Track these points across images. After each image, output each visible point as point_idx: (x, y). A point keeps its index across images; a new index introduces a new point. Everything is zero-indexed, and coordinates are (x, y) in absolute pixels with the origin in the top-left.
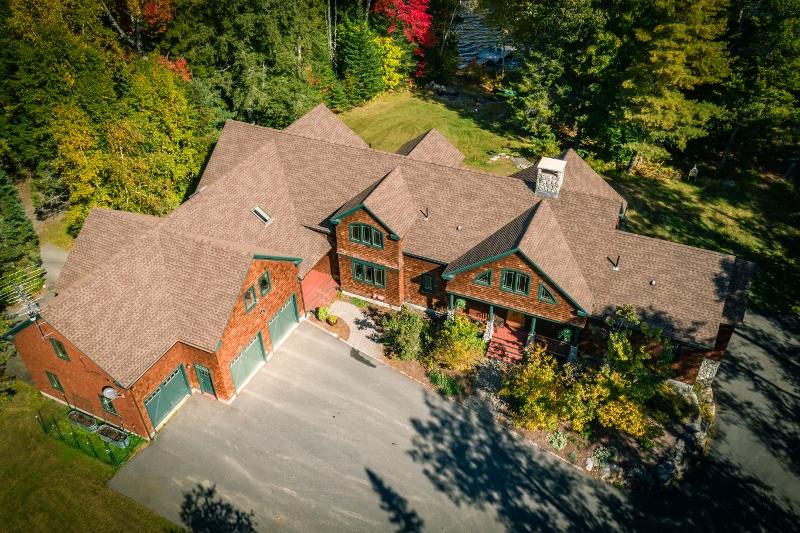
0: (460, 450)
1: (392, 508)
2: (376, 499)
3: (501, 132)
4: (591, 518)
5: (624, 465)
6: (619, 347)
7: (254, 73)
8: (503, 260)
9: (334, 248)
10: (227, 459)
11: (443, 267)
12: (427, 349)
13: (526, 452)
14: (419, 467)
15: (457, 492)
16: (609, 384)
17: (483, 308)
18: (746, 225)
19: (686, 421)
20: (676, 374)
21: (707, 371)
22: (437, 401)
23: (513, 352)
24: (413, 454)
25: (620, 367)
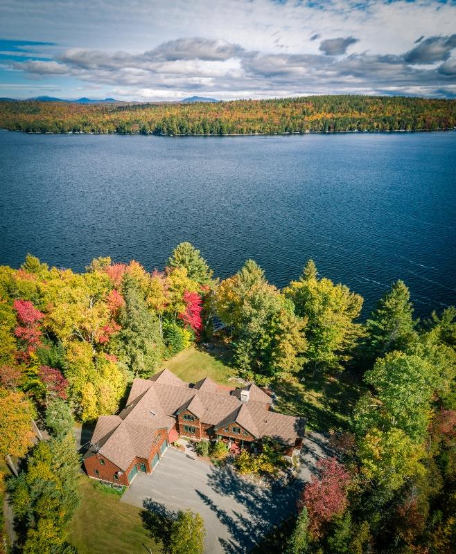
0: (222, 482)
1: (204, 499)
2: (199, 497)
3: (232, 366)
4: (260, 496)
5: (270, 482)
6: (265, 448)
7: (140, 357)
8: (232, 424)
9: (177, 422)
10: (154, 490)
11: (213, 426)
12: (211, 453)
13: (242, 481)
14: (210, 487)
15: (222, 493)
16: (263, 459)
17: (228, 438)
18: (319, 400)
19: (288, 468)
20: (285, 454)
21: (296, 452)
22: (214, 469)
23: (237, 451)
24: (208, 484)
25: (266, 454)
